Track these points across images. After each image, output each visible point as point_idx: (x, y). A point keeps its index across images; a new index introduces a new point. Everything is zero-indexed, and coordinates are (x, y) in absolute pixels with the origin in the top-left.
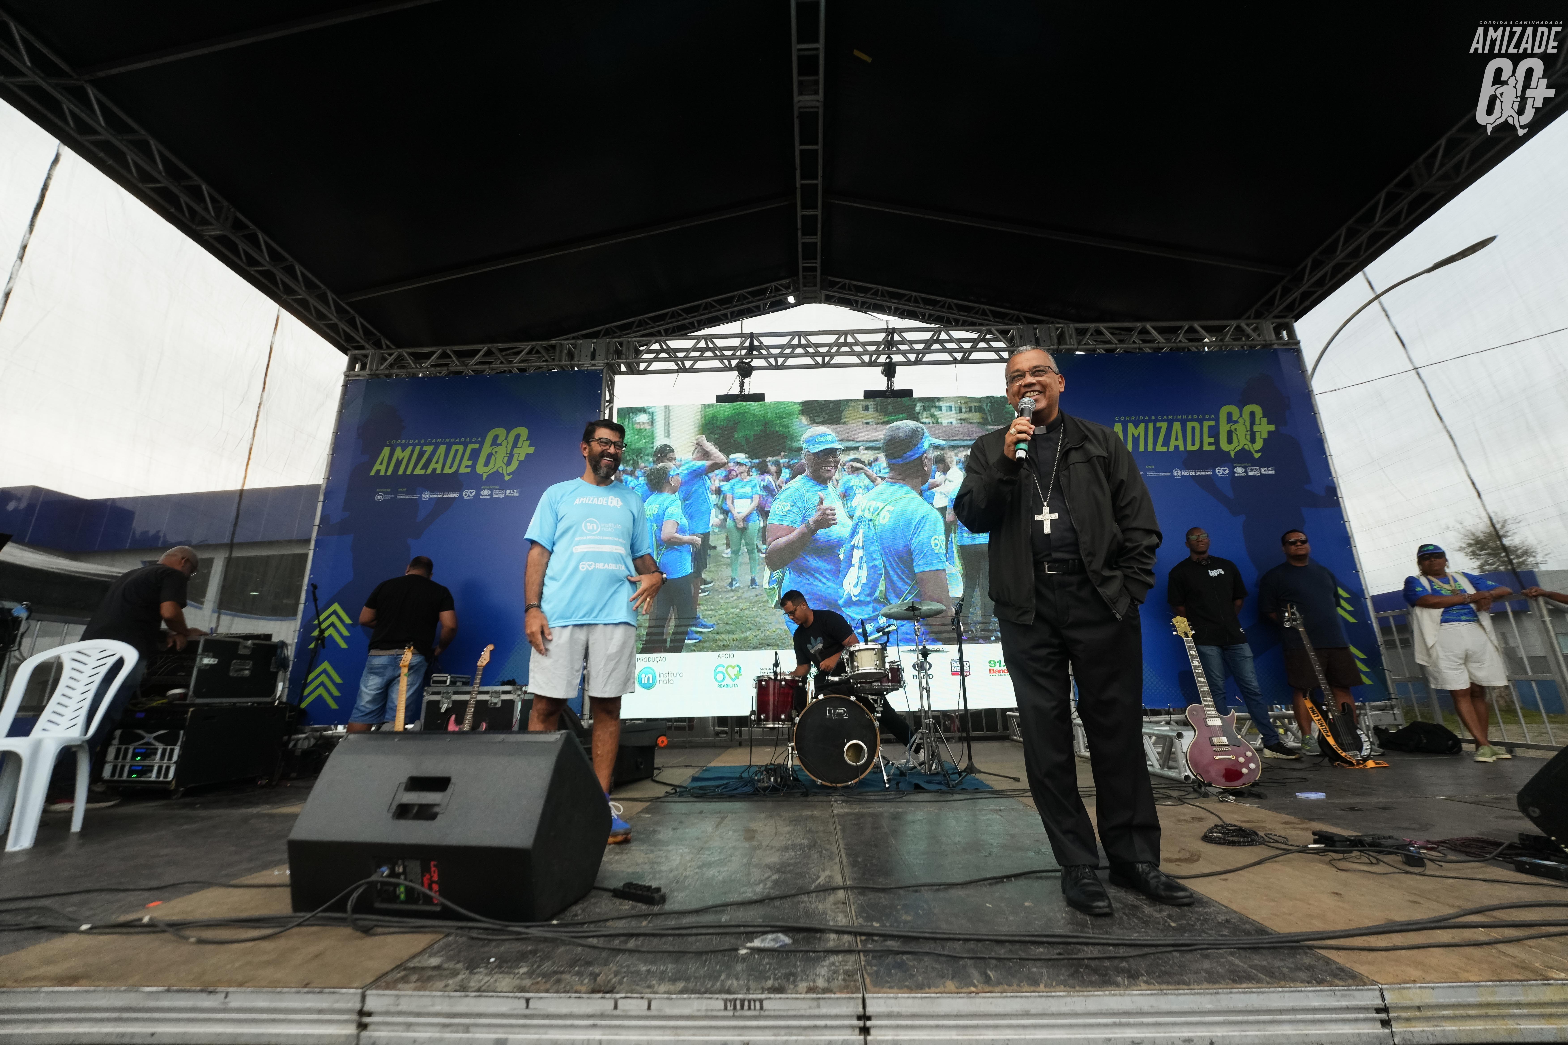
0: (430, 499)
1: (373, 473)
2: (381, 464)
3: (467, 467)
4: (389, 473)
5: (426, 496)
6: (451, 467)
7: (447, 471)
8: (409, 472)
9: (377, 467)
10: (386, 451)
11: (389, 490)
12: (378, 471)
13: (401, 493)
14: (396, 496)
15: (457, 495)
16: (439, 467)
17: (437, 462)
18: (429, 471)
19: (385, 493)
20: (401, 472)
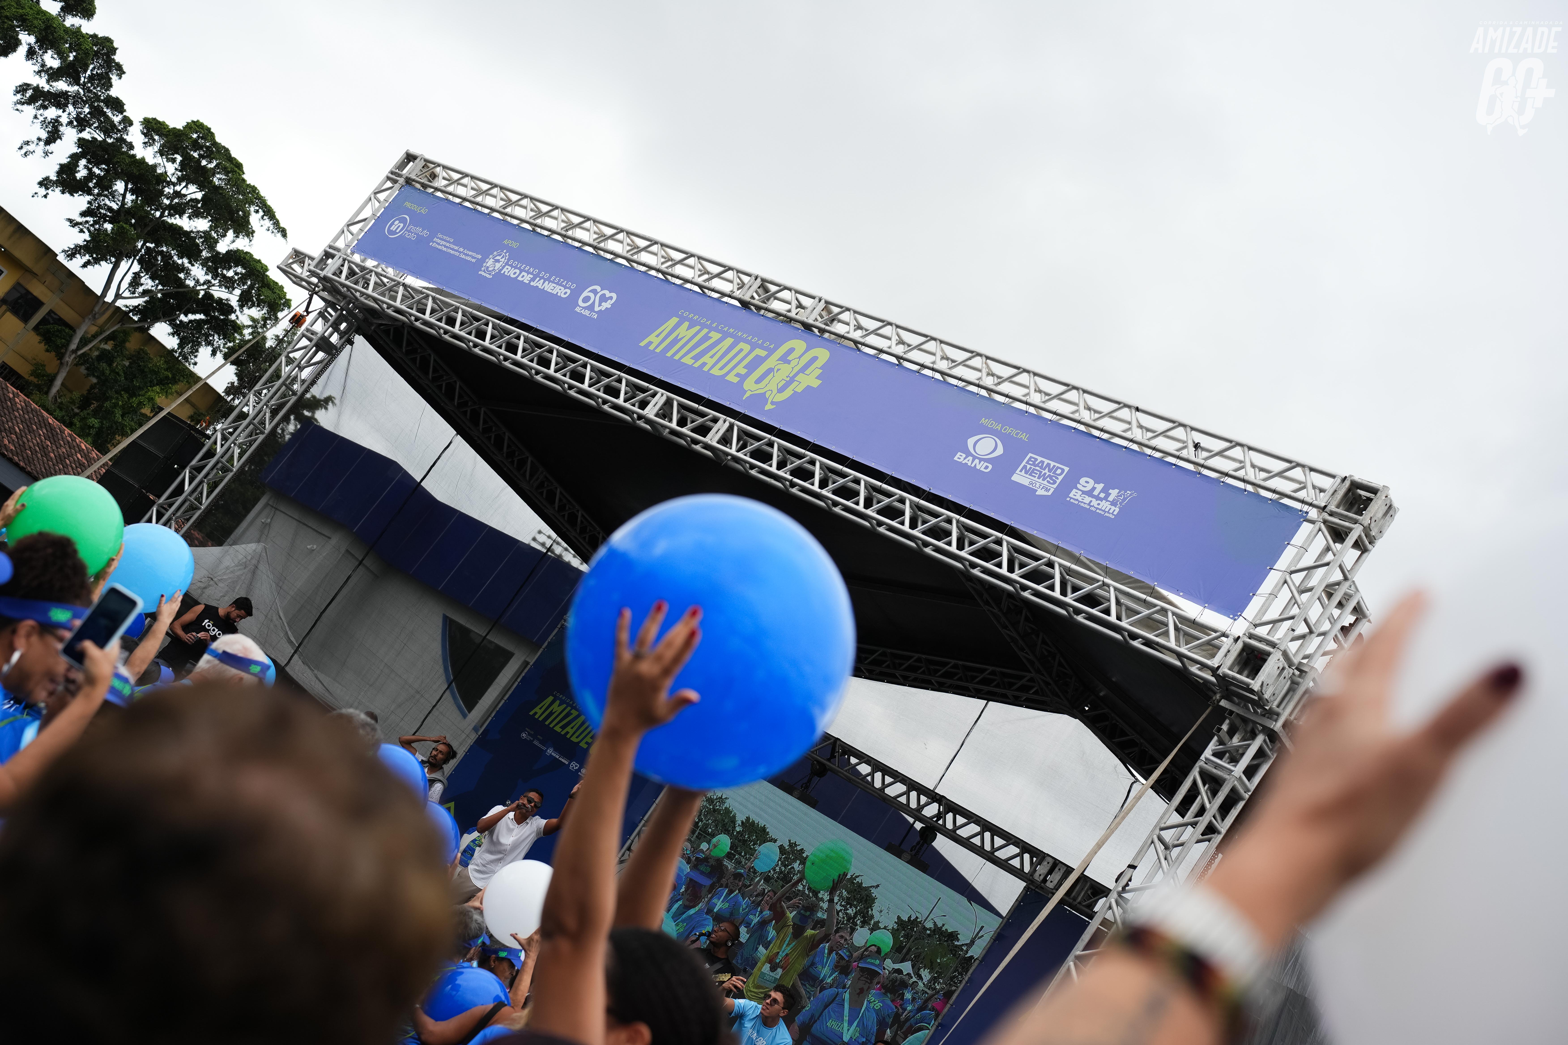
0: (551, 755)
1: (531, 713)
2: (540, 709)
3: (587, 743)
4: (540, 719)
5: (550, 751)
6: (577, 737)
7: (574, 739)
8: (551, 726)
9: (537, 709)
10: (551, 698)
11: (532, 733)
12: (536, 713)
13: (538, 739)
14: (534, 740)
15: (567, 763)
16: (571, 732)
17: (572, 728)
18: (563, 733)
19: (529, 734)
20: (547, 723)
